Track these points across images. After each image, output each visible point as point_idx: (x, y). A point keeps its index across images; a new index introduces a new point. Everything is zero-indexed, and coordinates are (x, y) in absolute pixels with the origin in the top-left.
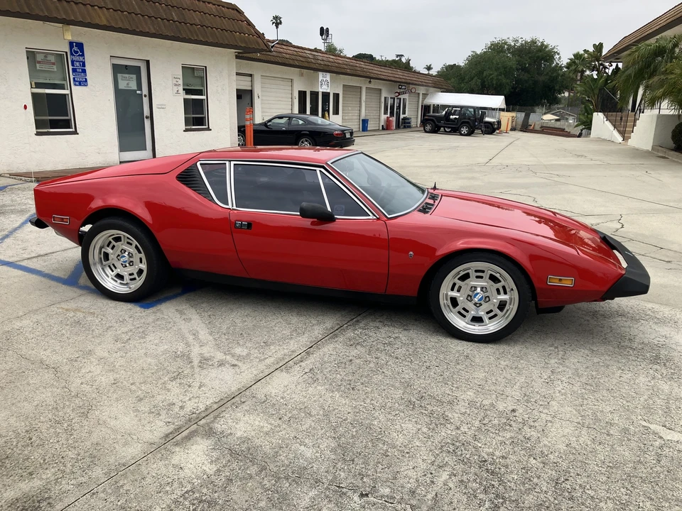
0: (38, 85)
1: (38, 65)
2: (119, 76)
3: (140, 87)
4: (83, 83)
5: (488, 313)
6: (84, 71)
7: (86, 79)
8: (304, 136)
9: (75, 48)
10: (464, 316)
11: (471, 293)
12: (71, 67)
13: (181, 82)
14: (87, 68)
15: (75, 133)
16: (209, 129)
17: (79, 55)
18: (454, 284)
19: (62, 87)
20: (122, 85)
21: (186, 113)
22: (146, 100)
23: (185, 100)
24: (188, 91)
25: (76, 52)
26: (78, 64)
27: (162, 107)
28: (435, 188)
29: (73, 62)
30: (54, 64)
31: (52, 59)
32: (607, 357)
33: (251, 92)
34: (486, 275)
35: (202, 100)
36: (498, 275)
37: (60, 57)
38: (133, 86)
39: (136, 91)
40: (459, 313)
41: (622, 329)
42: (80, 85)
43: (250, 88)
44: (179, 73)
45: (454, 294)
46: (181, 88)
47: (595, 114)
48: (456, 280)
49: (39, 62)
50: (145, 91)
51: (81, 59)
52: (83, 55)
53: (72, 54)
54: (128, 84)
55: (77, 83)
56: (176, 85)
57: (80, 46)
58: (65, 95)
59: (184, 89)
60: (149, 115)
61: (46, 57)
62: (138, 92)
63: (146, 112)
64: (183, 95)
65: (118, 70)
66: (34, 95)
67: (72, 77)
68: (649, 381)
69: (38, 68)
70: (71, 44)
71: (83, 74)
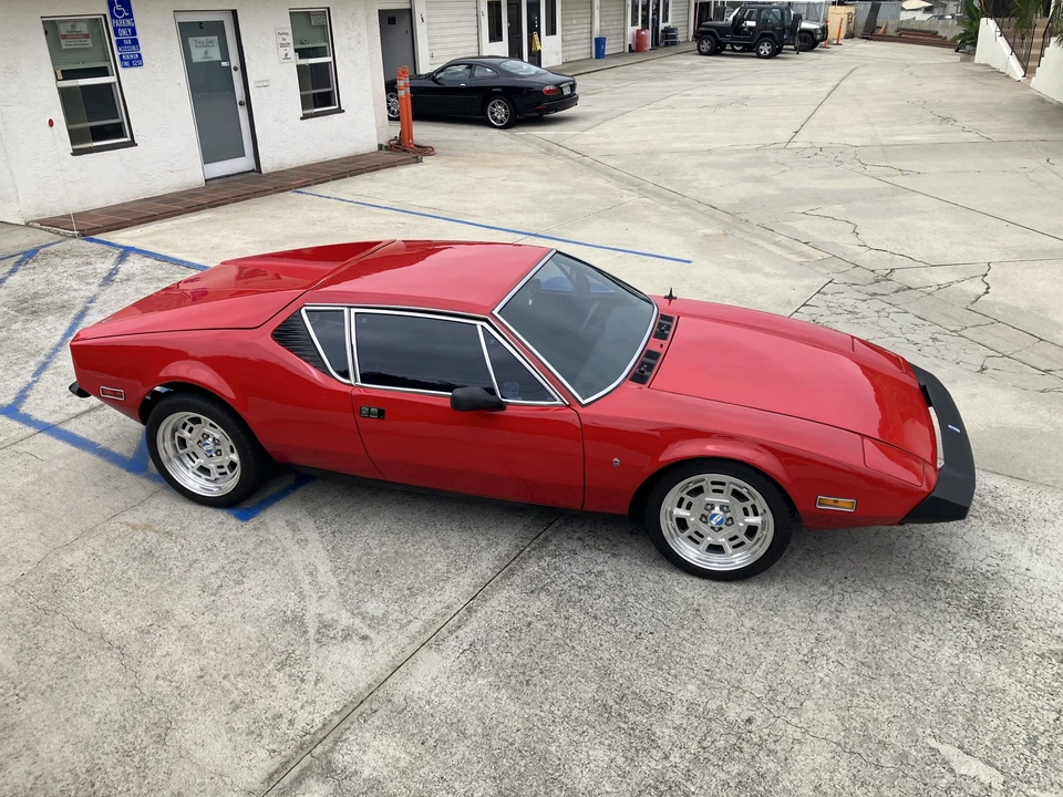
0: (67, 75)
1: (63, 42)
2: (191, 40)
3: (226, 56)
4: (135, 61)
5: (731, 540)
6: (135, 42)
7: (139, 55)
8: (496, 96)
9: (118, 7)
10: (698, 543)
11: (706, 513)
12: (114, 39)
13: (290, 39)
14: (140, 36)
15: (132, 143)
16: (340, 110)
17: (125, 17)
18: (682, 500)
19: (103, 72)
20: (198, 56)
21: (302, 88)
22: (237, 76)
23: (299, 68)
24: (302, 53)
25: (120, 13)
26: (124, 32)
27: (264, 85)
28: (670, 297)
29: (116, 29)
30: (87, 36)
31: (84, 28)
32: (904, 606)
33: (410, 12)
34: (727, 489)
35: (326, 65)
36: (744, 491)
37: (94, 22)
38: (215, 55)
39: (220, 62)
40: (690, 537)
41: (940, 539)
42: (131, 65)
43: (407, 6)
44: (286, 24)
45: (682, 513)
46: (291, 50)
47: (983, 20)
48: (684, 495)
49: (64, 37)
50: (235, 61)
51: (129, 22)
52: (131, 16)
53: (113, 17)
54: (206, 53)
55: (126, 64)
56: (282, 45)
58: (109, 85)
59: (296, 50)
60: (244, 100)
61: (73, 26)
62: (224, 64)
63: (240, 94)
64: (295, 60)
65: (188, 31)
66: (63, 92)
67: (117, 54)
68: (957, 656)
69: (64, 47)
70: (111, 1)
71: (133, 47)
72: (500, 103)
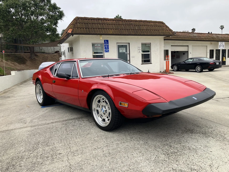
0: (95, 53)
1: (95, 47)
2: (120, 48)
3: (126, 51)
4: (108, 51)
6: (108, 48)
8: (198, 65)
9: (106, 42)
12: (104, 47)
13: (141, 49)
14: (109, 47)
16: (151, 63)
19: (102, 53)
20: (121, 51)
21: (142, 59)
22: (128, 55)
23: (142, 54)
24: (143, 51)
25: (106, 43)
26: (106, 46)
27: (133, 57)
29: (105, 46)
30: (100, 47)
31: (99, 45)
33: (188, 52)
35: (149, 54)
37: (101, 44)
38: (124, 51)
39: (125, 52)
42: (107, 52)
43: (187, 50)
44: (140, 46)
46: (141, 51)
49: (96, 47)
50: (128, 52)
51: (108, 44)
52: (108, 43)
53: (105, 43)
54: (122, 51)
56: (139, 50)
57: (107, 41)
58: (102, 55)
59: (142, 51)
60: (129, 60)
61: (97, 45)
63: (128, 59)
66: (93, 56)
67: (104, 50)
69: (95, 48)
70: (105, 41)
71: (108, 49)
72: (199, 67)
